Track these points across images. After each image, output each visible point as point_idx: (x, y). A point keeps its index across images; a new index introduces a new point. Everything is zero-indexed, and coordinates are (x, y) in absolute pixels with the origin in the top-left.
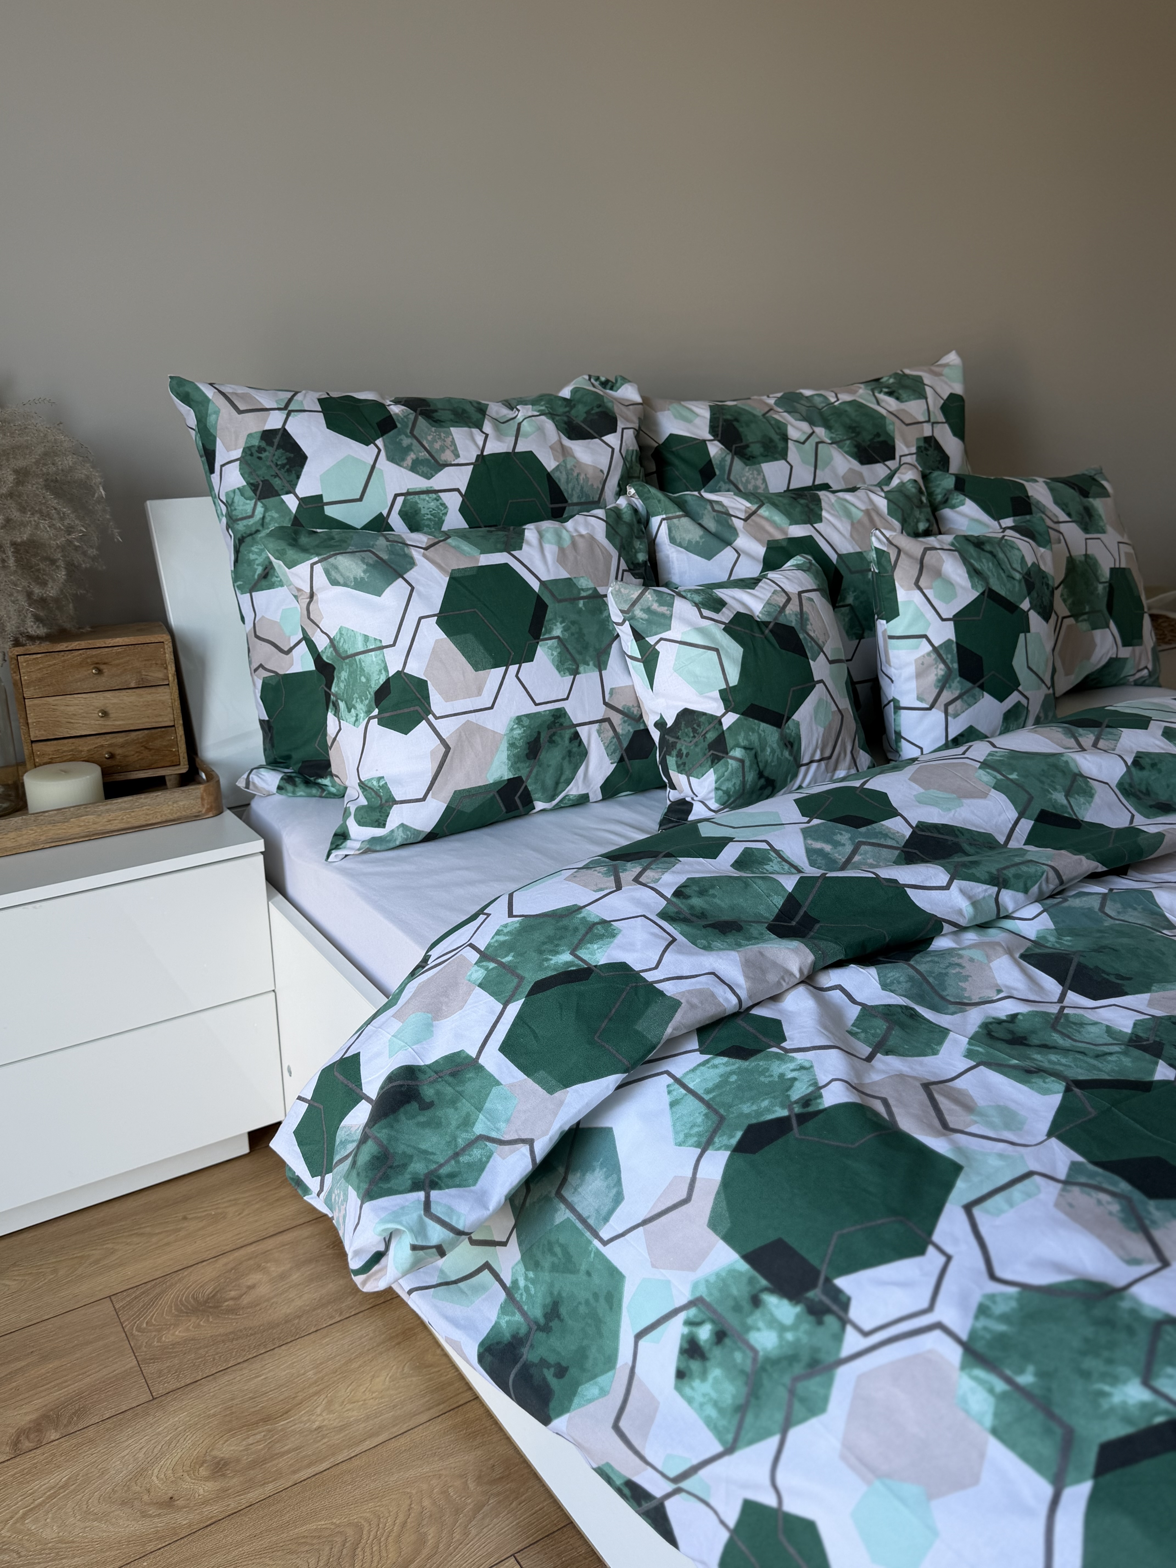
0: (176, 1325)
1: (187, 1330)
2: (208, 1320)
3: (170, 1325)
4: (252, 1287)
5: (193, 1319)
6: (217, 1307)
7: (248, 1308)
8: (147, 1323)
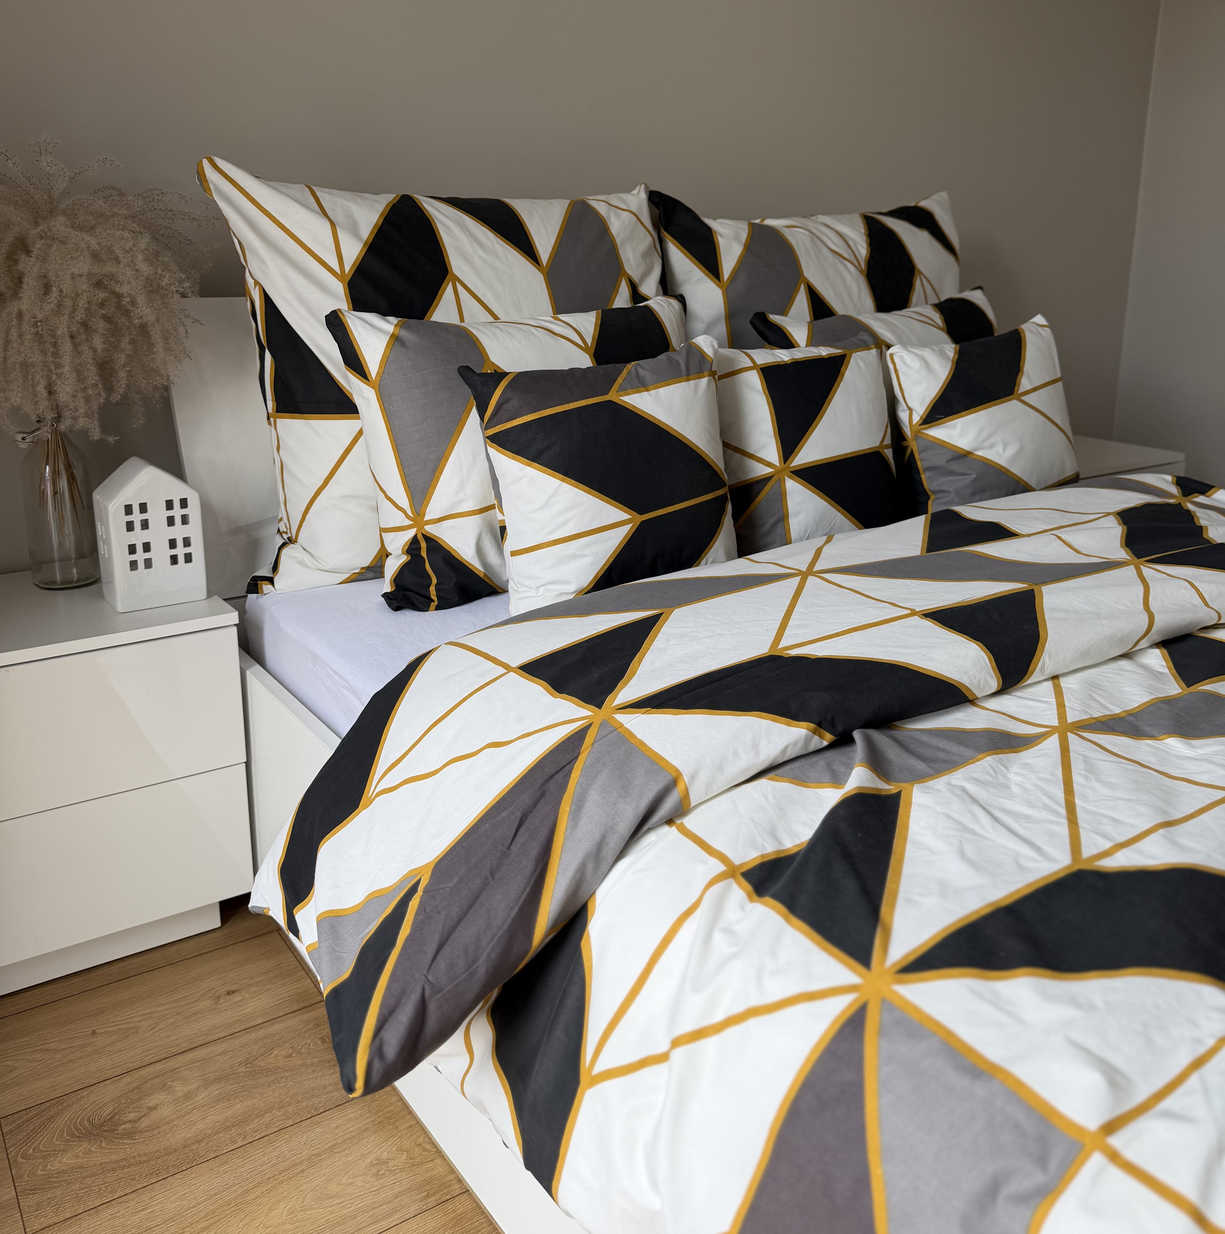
0: (64, 1151)
1: (77, 1156)
2: (100, 1146)
3: (59, 1151)
4: (151, 1109)
5: (85, 1145)
6: (111, 1131)
7: (145, 1131)
8: (34, 1149)
